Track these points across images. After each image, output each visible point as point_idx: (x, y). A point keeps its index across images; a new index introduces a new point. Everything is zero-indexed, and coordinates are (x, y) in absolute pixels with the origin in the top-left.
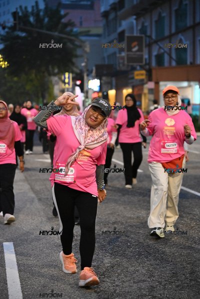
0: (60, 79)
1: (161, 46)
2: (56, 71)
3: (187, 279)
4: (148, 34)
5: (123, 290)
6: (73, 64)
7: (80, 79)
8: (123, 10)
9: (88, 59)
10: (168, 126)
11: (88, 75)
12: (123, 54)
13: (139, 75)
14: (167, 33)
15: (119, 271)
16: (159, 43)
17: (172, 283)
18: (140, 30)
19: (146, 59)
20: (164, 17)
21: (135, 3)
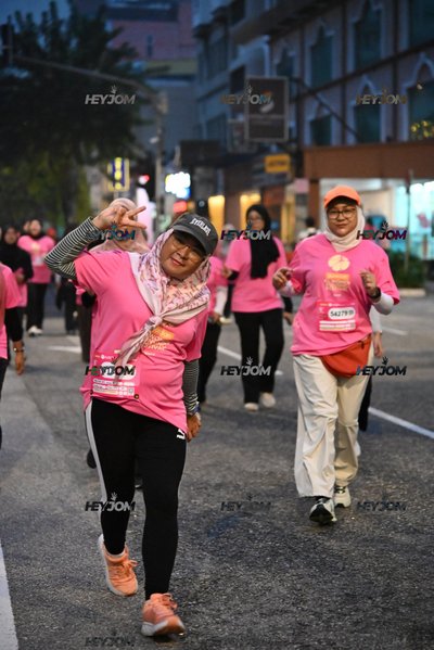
0: (104, 171)
1: (324, 100)
2: (95, 154)
3: (377, 606)
4: (296, 74)
5: (237, 632)
6: (132, 139)
7: (146, 171)
8: (241, 24)
9: (164, 130)
10: (334, 272)
11: (164, 164)
12: (241, 119)
13: (276, 163)
14: (336, 74)
15: (229, 590)
16: (319, 95)
17: (345, 615)
18: (279, 66)
19: (290, 130)
20: (331, 38)
21: (267, 7)
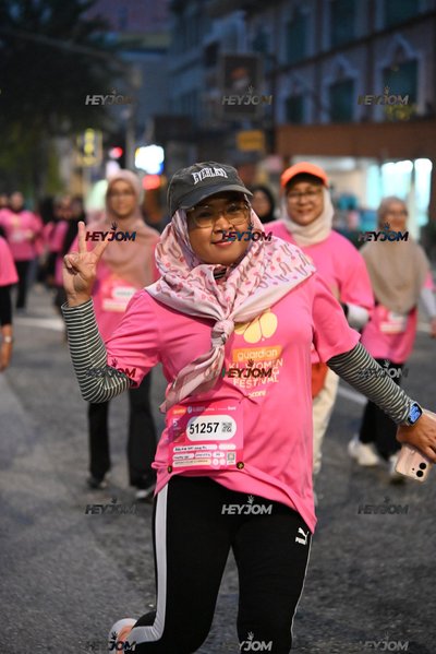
1: (299, 78)
2: (66, 126)
3: (343, 582)
4: (271, 50)
13: (250, 140)
14: (311, 51)
16: (294, 72)
18: (255, 42)
20: (306, 15)
